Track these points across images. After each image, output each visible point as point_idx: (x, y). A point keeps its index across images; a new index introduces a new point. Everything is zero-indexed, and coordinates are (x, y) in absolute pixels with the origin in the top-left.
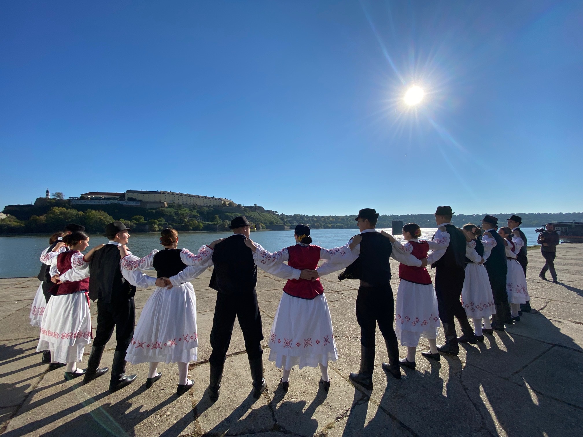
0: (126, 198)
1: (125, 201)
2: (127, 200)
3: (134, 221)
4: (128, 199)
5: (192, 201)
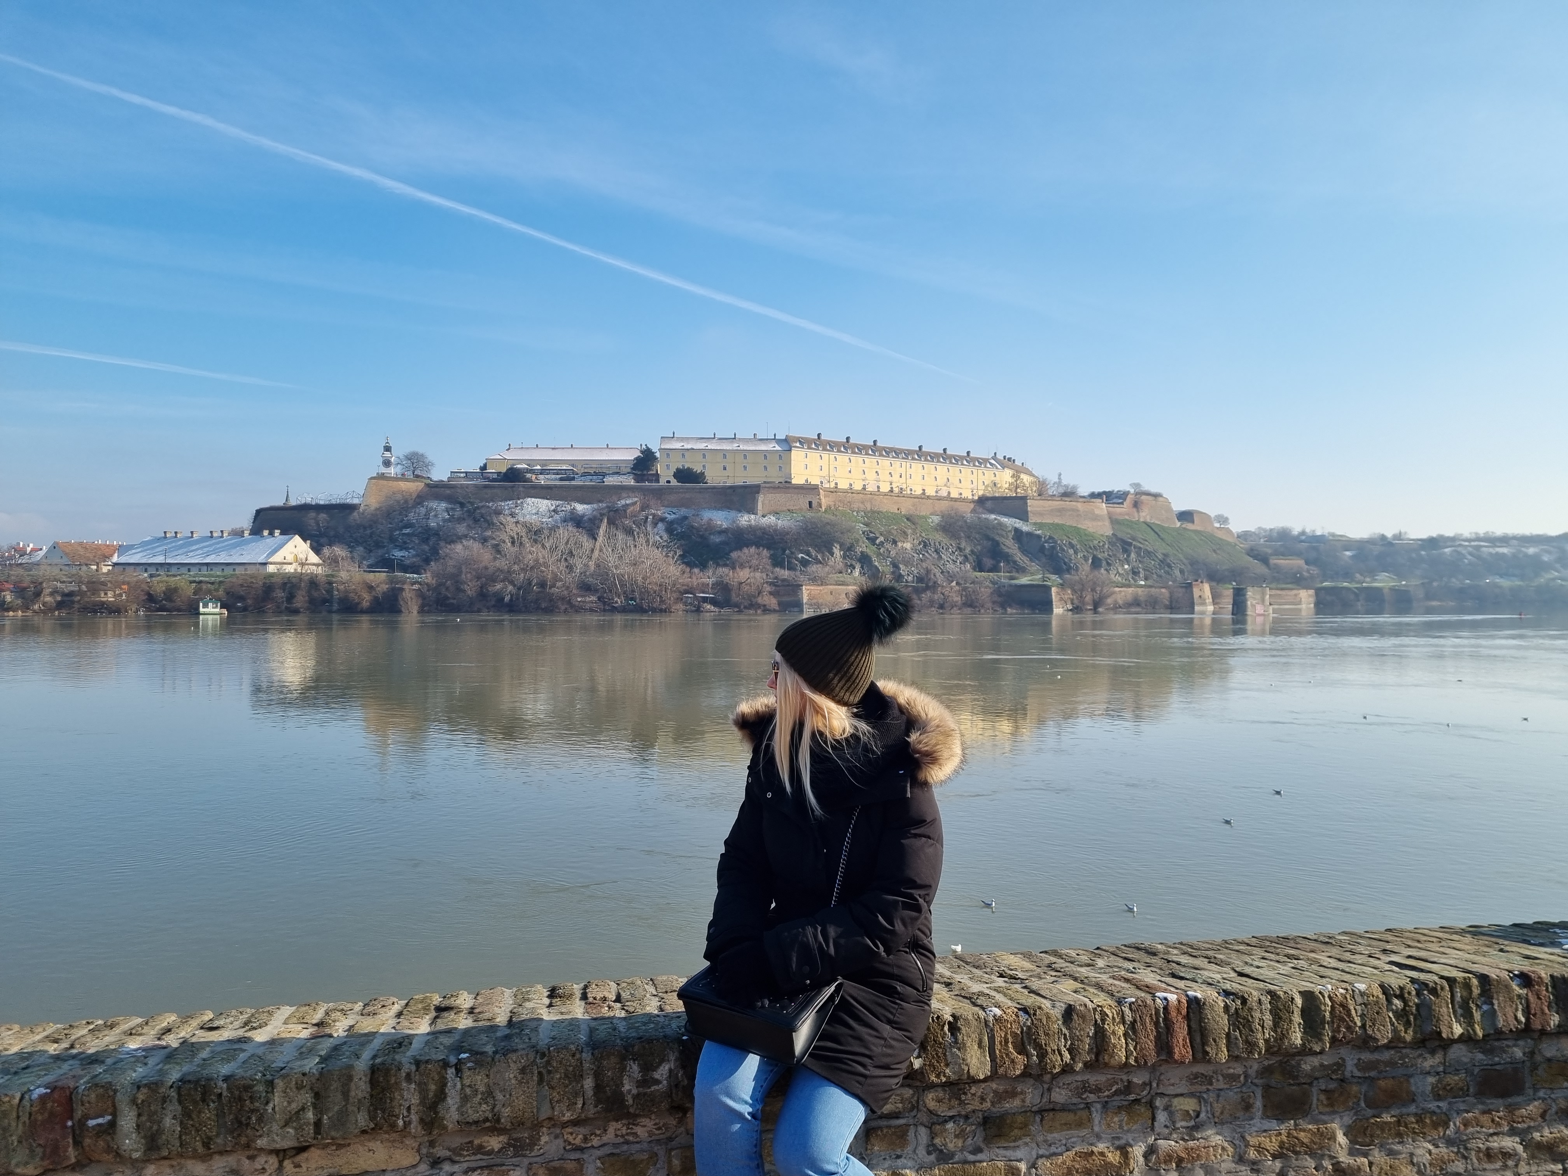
1: (657, 481)
2: (665, 478)
5: (896, 477)
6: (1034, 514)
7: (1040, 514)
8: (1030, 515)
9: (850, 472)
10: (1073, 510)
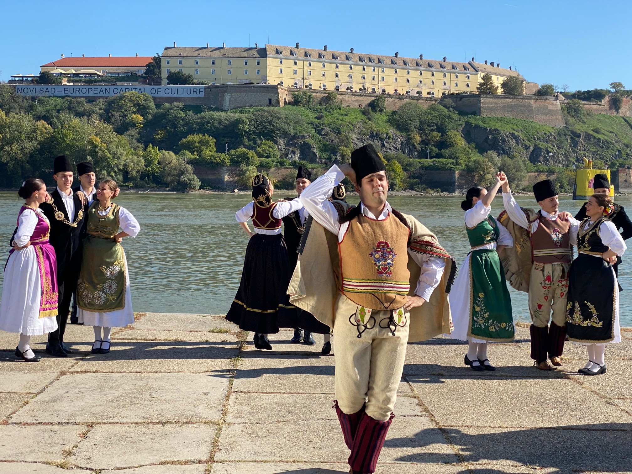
0: (164, 75)
1: (160, 84)
2: (165, 81)
3: (187, 152)
4: (168, 78)
5: (369, 79)
6: (486, 109)
7: (492, 109)
8: (482, 110)
9: (324, 75)
10: (525, 106)
